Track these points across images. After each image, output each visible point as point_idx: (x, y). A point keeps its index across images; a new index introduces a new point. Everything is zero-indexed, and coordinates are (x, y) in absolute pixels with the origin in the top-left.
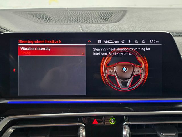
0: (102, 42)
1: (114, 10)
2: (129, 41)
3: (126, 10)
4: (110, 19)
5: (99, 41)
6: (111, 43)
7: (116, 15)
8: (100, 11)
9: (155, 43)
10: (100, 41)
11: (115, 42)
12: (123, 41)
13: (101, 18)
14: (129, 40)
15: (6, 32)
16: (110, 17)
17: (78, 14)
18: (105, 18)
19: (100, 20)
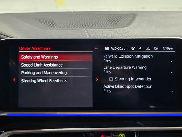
0: (110, 49)
1: (123, 13)
2: (140, 48)
3: (136, 13)
4: (119, 24)
5: (107, 48)
6: (120, 50)
7: (125, 19)
8: (108, 14)
9: (169, 50)
11: (125, 49)
12: (133, 48)
13: (109, 23)
14: (140, 47)
16: (118, 21)
17: (84, 18)
18: (113, 22)
19: (108, 24)
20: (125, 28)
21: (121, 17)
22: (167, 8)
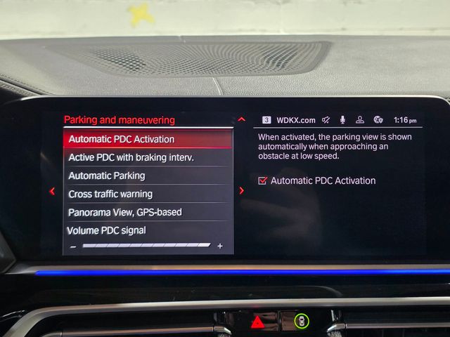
0: (274, 120)
1: (300, 41)
2: (343, 119)
3: (330, 40)
4: (291, 65)
5: (267, 120)
6: (296, 125)
7: (306, 54)
8: (263, 43)
9: (408, 124)
10: (270, 118)
11: (308, 121)
12: (326, 120)
13: (268, 62)
14: (343, 117)
15: (33, 95)
16: (290, 58)
17: (209, 51)
18: (278, 61)
19: (266, 66)
20: (305, 74)
21: (297, 49)
22: (401, 29)
